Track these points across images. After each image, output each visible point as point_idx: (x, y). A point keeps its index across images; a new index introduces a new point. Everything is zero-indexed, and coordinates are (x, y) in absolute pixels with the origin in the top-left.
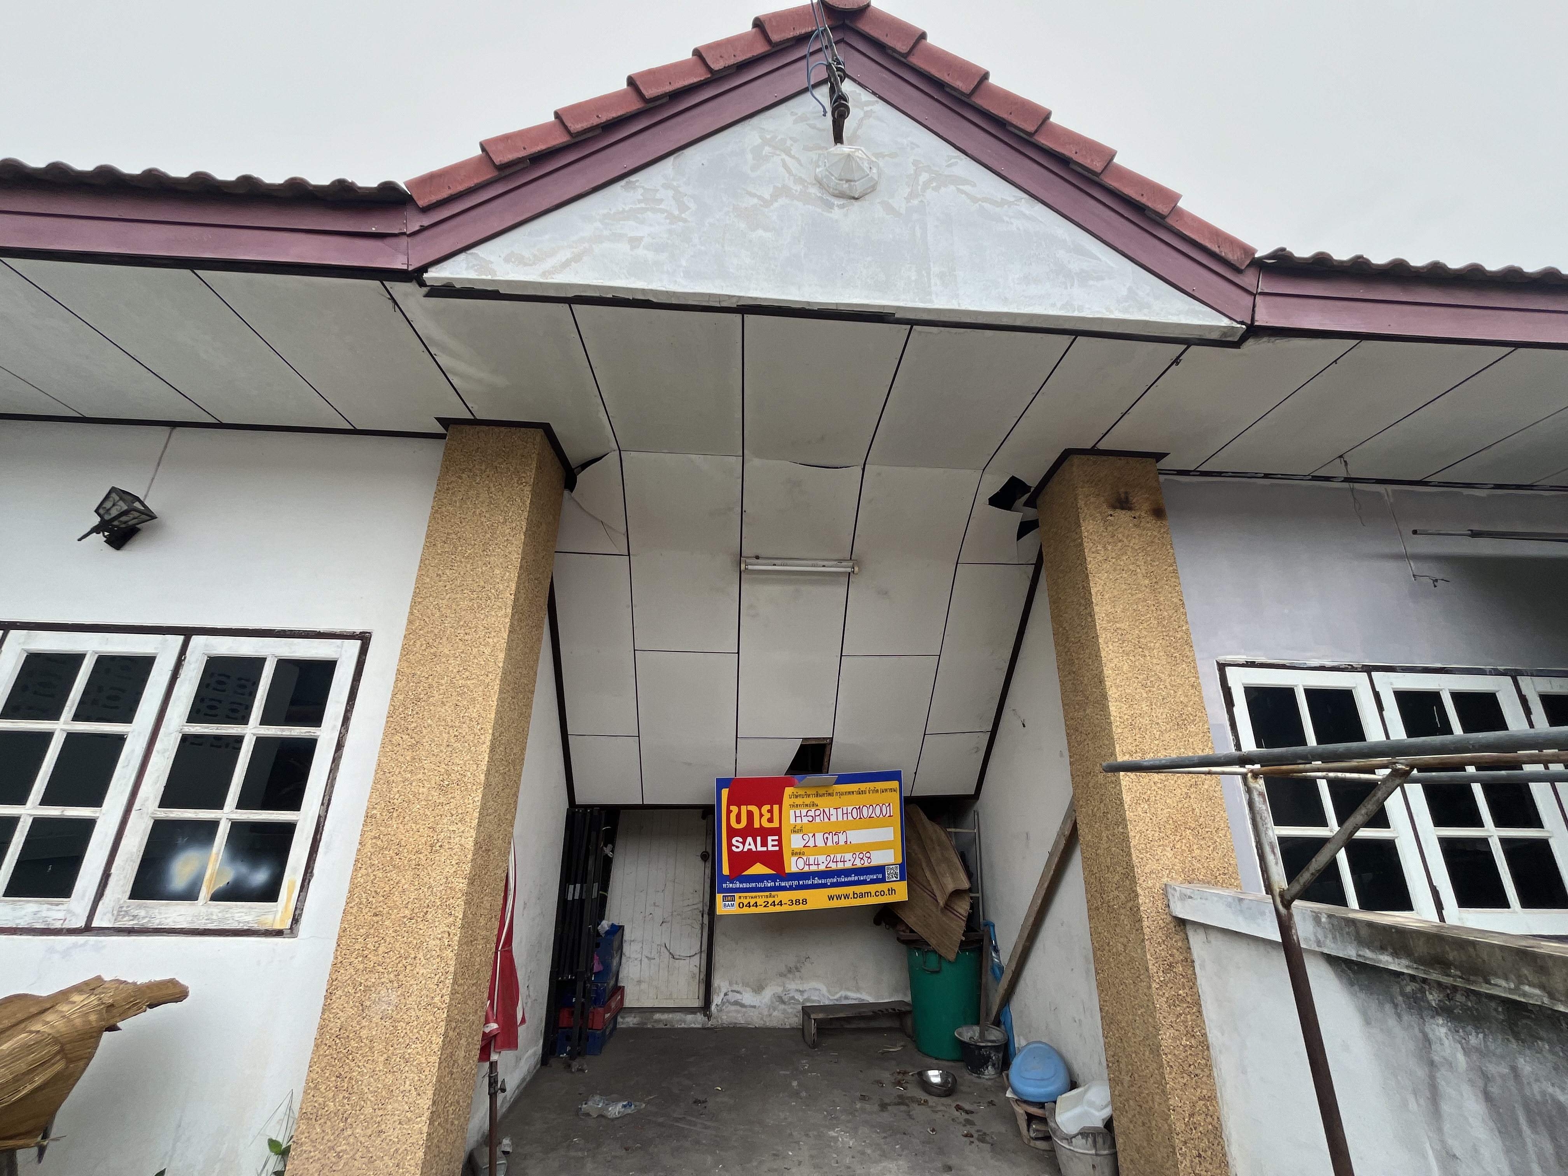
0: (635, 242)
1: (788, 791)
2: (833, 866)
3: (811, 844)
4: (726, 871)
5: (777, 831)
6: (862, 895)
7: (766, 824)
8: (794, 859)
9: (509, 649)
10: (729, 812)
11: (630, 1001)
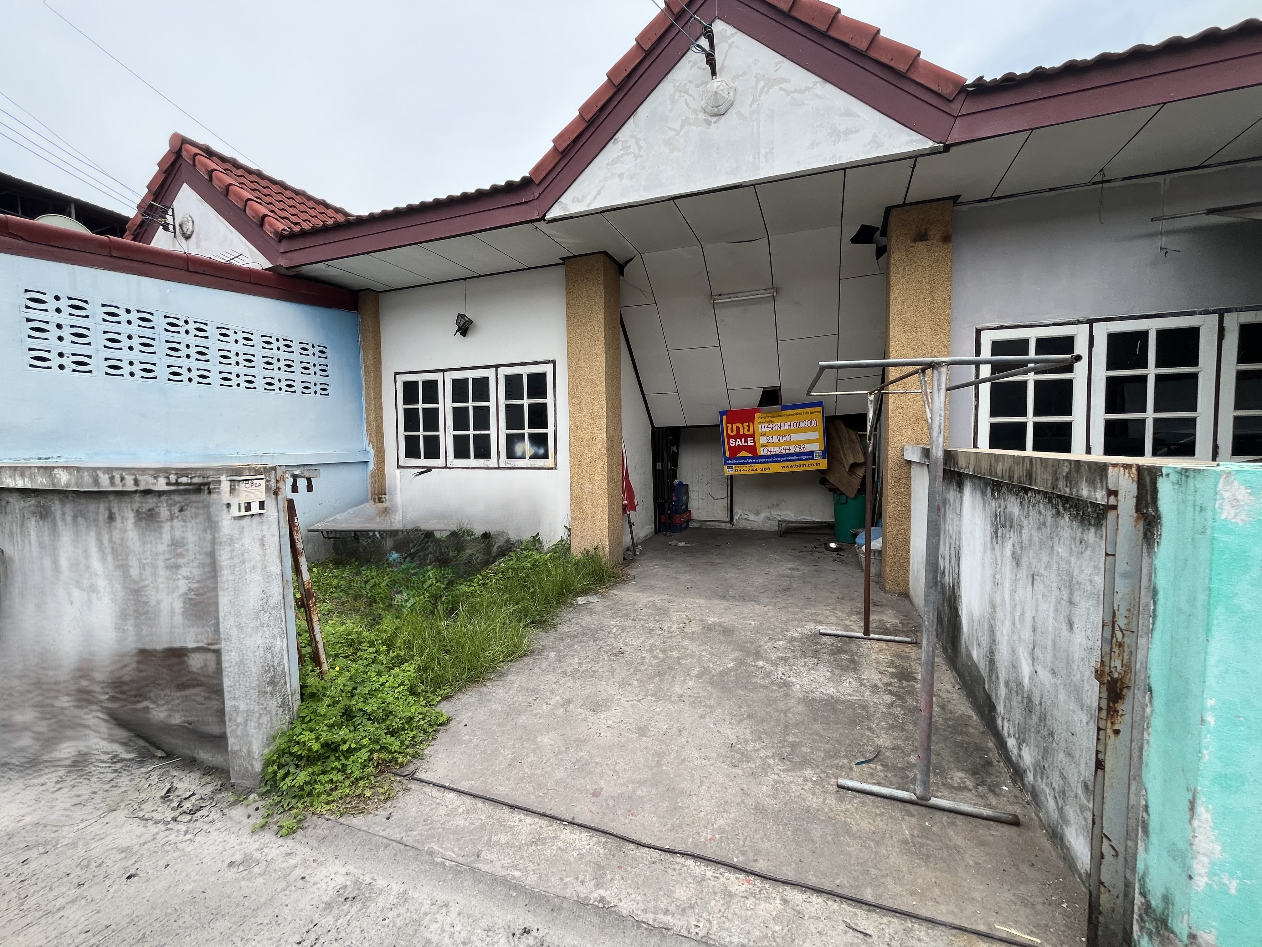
0: (621, 176)
1: (757, 415)
2: (784, 452)
3: (771, 441)
4: (728, 455)
5: (752, 436)
6: (800, 466)
7: (746, 433)
8: (762, 449)
9: (606, 362)
10: (727, 427)
11: (695, 515)
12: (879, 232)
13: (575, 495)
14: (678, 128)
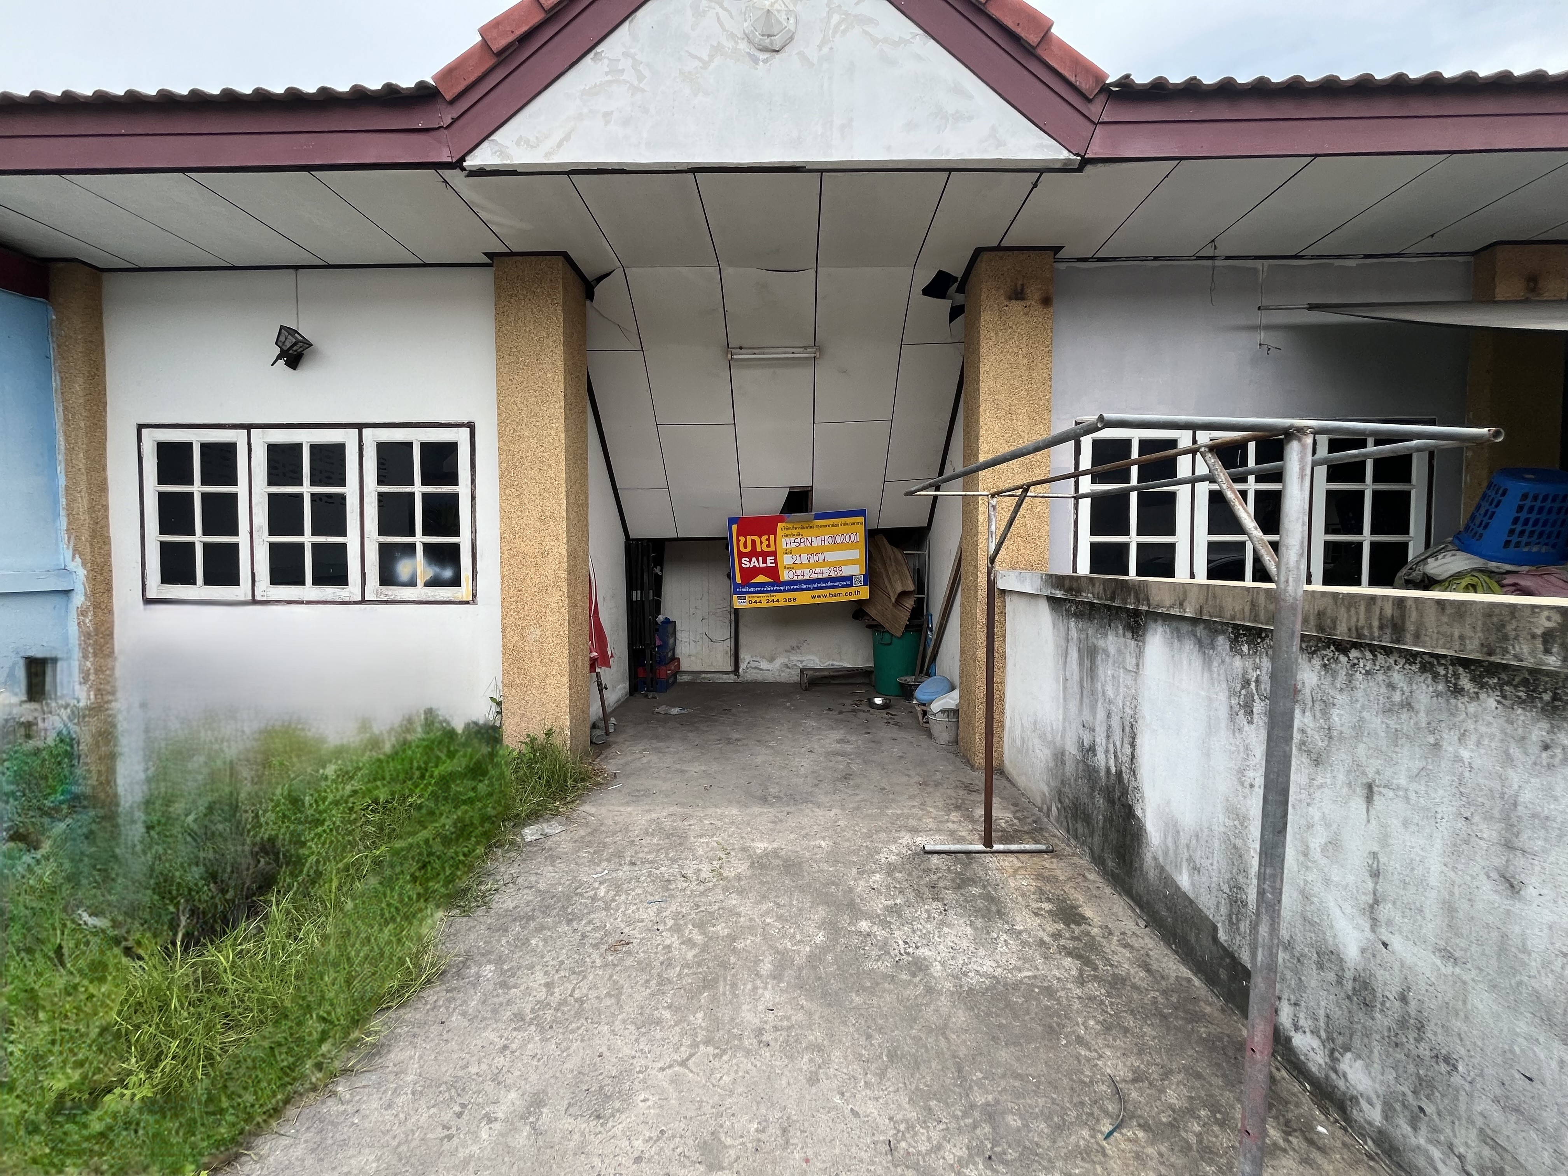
1: (780, 525)
2: (815, 576)
3: (798, 562)
4: (739, 580)
5: (774, 553)
6: (835, 595)
7: (765, 549)
8: (786, 572)
10: (738, 541)
11: (685, 666)
12: (956, 285)
13: (510, 645)
14: (706, 58)
